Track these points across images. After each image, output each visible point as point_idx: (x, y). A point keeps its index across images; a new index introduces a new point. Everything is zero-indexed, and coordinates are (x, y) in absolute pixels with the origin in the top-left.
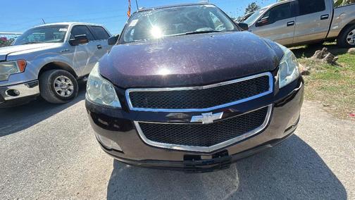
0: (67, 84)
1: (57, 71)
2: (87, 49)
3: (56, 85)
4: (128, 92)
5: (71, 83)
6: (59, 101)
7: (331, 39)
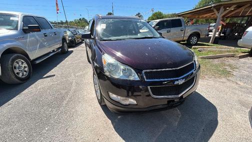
0: (23, 66)
1: (16, 55)
2: (37, 37)
3: (15, 68)
4: (144, 71)
5: (26, 65)
6: (19, 81)
7: (184, 41)
